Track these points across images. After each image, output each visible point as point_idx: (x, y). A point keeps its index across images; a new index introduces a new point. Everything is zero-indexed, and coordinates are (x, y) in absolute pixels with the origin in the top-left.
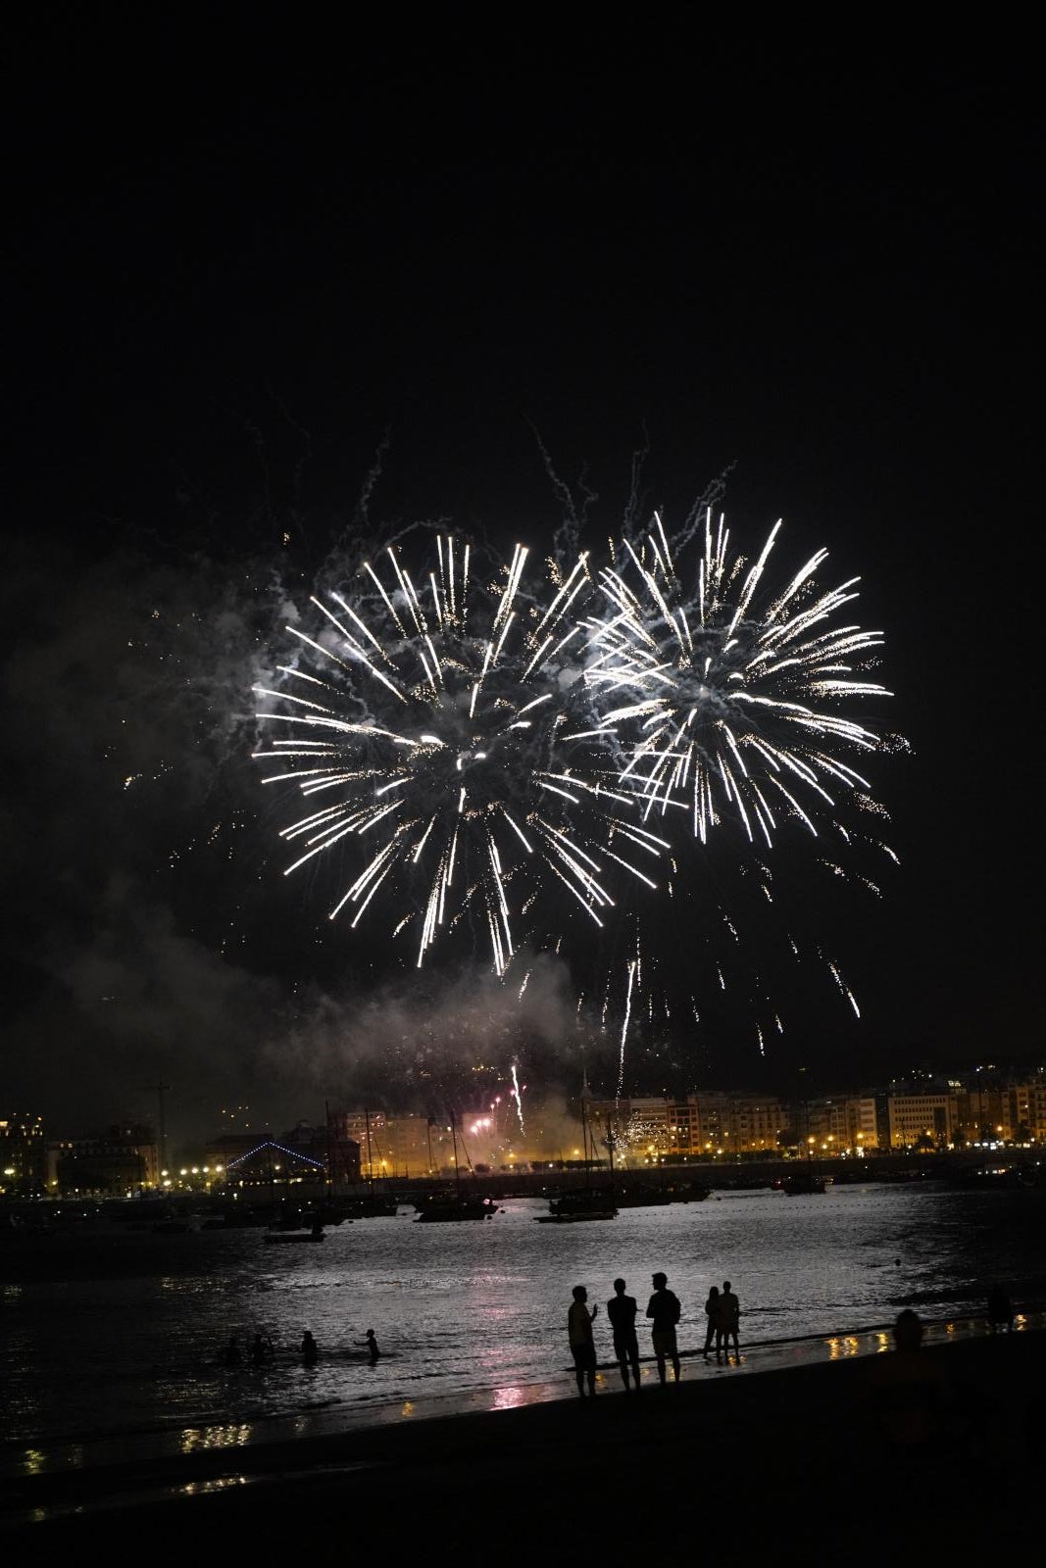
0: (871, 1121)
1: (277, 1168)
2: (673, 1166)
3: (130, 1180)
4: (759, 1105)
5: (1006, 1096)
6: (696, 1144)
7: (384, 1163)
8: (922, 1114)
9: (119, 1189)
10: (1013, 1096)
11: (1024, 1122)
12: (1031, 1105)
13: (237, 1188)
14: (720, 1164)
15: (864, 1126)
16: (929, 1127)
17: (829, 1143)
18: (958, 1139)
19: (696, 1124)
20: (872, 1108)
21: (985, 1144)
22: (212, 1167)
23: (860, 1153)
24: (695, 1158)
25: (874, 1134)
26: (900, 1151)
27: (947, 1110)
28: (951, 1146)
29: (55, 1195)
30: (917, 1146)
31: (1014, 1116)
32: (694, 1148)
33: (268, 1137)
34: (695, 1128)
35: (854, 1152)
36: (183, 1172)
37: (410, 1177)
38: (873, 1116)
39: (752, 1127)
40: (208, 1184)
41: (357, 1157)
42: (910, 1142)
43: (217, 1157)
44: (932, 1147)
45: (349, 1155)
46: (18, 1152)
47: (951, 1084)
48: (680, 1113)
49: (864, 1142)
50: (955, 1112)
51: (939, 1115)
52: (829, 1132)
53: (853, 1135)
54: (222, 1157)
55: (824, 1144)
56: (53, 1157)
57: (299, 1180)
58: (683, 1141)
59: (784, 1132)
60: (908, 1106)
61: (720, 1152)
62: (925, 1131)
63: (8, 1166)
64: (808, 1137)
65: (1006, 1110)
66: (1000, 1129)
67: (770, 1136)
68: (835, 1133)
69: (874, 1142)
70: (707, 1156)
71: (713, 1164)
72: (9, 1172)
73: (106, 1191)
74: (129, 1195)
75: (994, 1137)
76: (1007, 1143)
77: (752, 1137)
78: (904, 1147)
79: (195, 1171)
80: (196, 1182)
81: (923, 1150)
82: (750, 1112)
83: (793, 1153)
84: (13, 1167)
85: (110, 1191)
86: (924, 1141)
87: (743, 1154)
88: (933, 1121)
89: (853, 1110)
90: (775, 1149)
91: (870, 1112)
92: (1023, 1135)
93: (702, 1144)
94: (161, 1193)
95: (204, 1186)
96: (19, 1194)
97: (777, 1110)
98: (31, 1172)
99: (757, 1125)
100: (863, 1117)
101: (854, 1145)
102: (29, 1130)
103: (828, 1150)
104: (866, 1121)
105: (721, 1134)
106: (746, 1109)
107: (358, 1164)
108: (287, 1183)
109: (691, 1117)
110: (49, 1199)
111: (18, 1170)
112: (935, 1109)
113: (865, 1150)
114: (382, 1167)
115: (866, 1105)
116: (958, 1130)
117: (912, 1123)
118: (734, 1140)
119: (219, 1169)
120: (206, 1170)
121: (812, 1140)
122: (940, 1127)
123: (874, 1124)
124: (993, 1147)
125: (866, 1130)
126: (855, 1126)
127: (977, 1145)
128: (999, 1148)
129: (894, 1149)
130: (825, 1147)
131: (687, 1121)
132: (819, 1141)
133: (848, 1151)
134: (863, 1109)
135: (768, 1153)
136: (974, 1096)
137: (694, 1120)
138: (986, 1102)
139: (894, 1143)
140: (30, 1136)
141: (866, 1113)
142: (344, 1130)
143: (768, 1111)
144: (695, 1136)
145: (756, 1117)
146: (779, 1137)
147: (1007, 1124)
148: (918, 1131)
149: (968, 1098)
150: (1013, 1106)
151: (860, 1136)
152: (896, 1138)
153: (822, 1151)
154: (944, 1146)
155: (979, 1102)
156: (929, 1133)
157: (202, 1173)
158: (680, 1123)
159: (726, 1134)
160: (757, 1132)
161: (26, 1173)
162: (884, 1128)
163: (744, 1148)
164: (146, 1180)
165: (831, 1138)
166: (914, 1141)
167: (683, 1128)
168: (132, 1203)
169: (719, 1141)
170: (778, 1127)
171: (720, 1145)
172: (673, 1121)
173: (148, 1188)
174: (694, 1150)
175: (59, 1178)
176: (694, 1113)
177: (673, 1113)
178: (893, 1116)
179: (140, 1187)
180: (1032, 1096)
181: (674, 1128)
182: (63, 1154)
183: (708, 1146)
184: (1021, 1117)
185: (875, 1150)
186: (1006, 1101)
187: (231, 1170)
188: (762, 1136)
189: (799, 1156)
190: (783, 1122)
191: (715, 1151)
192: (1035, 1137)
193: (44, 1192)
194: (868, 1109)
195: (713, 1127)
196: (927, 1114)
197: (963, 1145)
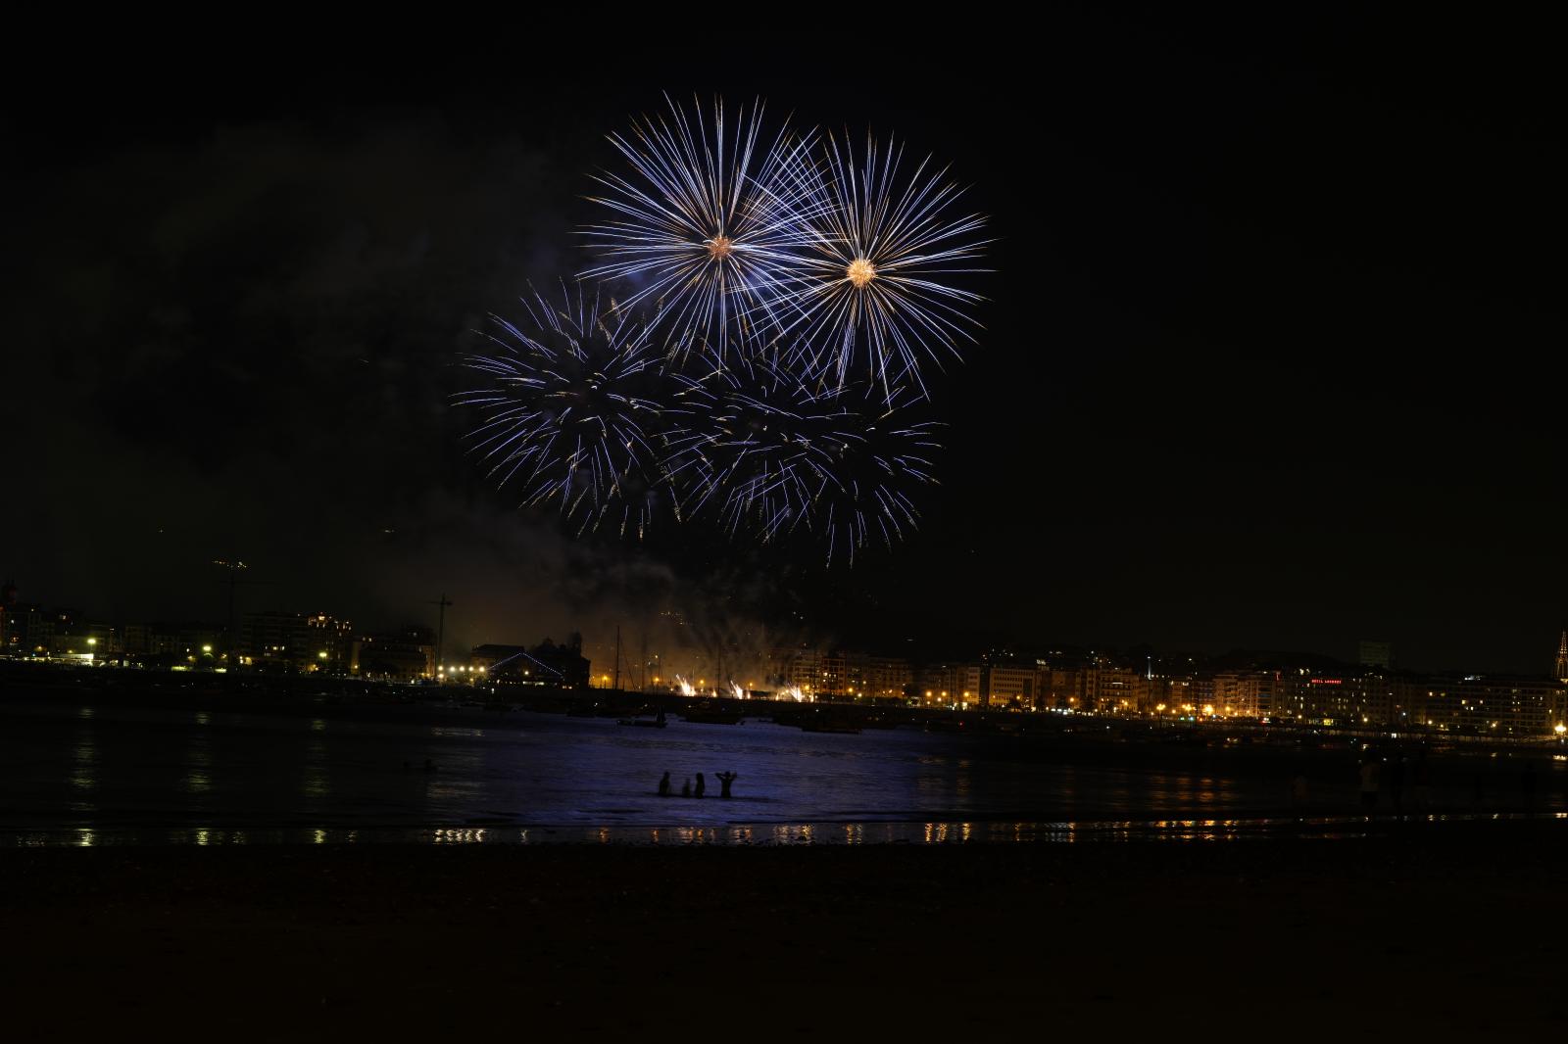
0: (975, 684)
1: (527, 673)
2: (823, 702)
3: (414, 671)
4: (892, 663)
5: (1079, 676)
6: (841, 688)
7: (605, 678)
8: (1015, 682)
9: (404, 676)
10: (1084, 677)
11: (1090, 697)
12: (1098, 684)
13: (494, 685)
14: (859, 704)
15: (970, 687)
16: (1019, 693)
17: (942, 697)
18: (1040, 704)
19: (843, 672)
20: (978, 674)
21: (1060, 710)
22: (476, 667)
23: (965, 705)
24: (840, 698)
25: (978, 695)
26: (995, 709)
27: (1033, 682)
28: (1034, 709)
29: (357, 676)
30: (1008, 706)
31: (1083, 691)
32: (839, 691)
33: (521, 649)
34: (842, 675)
35: (960, 706)
36: (452, 669)
37: (626, 690)
38: (978, 681)
39: (885, 679)
40: (472, 680)
41: (588, 670)
42: (1004, 703)
43: (481, 659)
44: (1019, 708)
45: (582, 670)
46: (330, 641)
47: (1038, 662)
48: (832, 663)
49: (968, 699)
50: (1038, 684)
51: (1027, 684)
52: (942, 689)
53: (962, 693)
54: (485, 660)
55: (935, 697)
56: (357, 646)
57: (542, 684)
58: (832, 685)
59: (908, 686)
60: (1007, 676)
61: (860, 695)
62: (1015, 696)
63: (323, 650)
64: (925, 691)
65: (1078, 686)
66: (1072, 700)
67: (898, 688)
68: (946, 690)
69: (976, 700)
70: (849, 698)
71: (854, 703)
72: (323, 655)
73: (395, 677)
74: (413, 682)
75: (1067, 706)
76: (1076, 711)
77: (884, 687)
78: (999, 706)
79: (462, 669)
80: (462, 678)
81: (1013, 710)
82: (885, 668)
83: (915, 702)
84: (326, 652)
85: (398, 677)
86: (1014, 703)
87: (877, 698)
88: (1021, 689)
89: (963, 674)
90: (900, 697)
91: (976, 678)
92: (1089, 707)
93: (846, 688)
94: (438, 683)
95: (468, 681)
96: (330, 672)
97: (904, 669)
98: (339, 656)
99: (888, 678)
100: (970, 680)
101: (961, 701)
102: (341, 627)
103: (942, 702)
104: (971, 684)
105: (860, 683)
106: (882, 664)
107: (588, 676)
108: (533, 685)
109: (839, 667)
110: (352, 678)
111: (329, 654)
112: (1025, 680)
113: (969, 705)
114: (602, 680)
115: (974, 671)
116: (1040, 698)
117: (1009, 688)
118: (872, 687)
119: (482, 669)
120: (471, 669)
121: (929, 694)
122: (1026, 694)
123: (977, 687)
124: (1065, 713)
125: (971, 690)
126: (962, 687)
127: (1053, 710)
128: (1070, 715)
129: (991, 707)
130: (939, 700)
131: (836, 670)
132: (936, 694)
133: (955, 704)
134: (970, 674)
135: (895, 700)
136: (1055, 673)
137: (841, 669)
138: (1064, 679)
139: (991, 702)
140: (341, 629)
141: (972, 677)
142: (579, 651)
143: (898, 669)
144: (841, 681)
145: (888, 672)
146: (904, 689)
147: (1077, 697)
148: (1010, 695)
149: (1050, 675)
150: (1083, 684)
151: (966, 694)
152: (993, 699)
153: (936, 703)
154: (1030, 709)
155: (1059, 679)
156: (1018, 698)
157: (467, 670)
158: (830, 671)
159: (865, 682)
160: (888, 683)
161: (335, 657)
162: (984, 691)
163: (877, 694)
164: (426, 672)
165: (944, 694)
166: (1006, 702)
167: (832, 674)
168: (415, 689)
169: (858, 687)
170: (904, 681)
171: (860, 690)
172: (826, 668)
173: (426, 678)
174: (838, 692)
175: (360, 663)
176: (842, 663)
177: (826, 663)
178: (992, 681)
179: (420, 677)
180: (1098, 678)
181: (826, 674)
182: (363, 646)
183: (851, 690)
184: (1088, 692)
185: (978, 706)
186: (1078, 680)
187: (492, 671)
188: (891, 687)
189: (918, 705)
190: (910, 679)
191: (855, 695)
192: (1097, 708)
193: (348, 671)
194: (974, 675)
195: (857, 677)
196: (1020, 683)
197: (1043, 709)
